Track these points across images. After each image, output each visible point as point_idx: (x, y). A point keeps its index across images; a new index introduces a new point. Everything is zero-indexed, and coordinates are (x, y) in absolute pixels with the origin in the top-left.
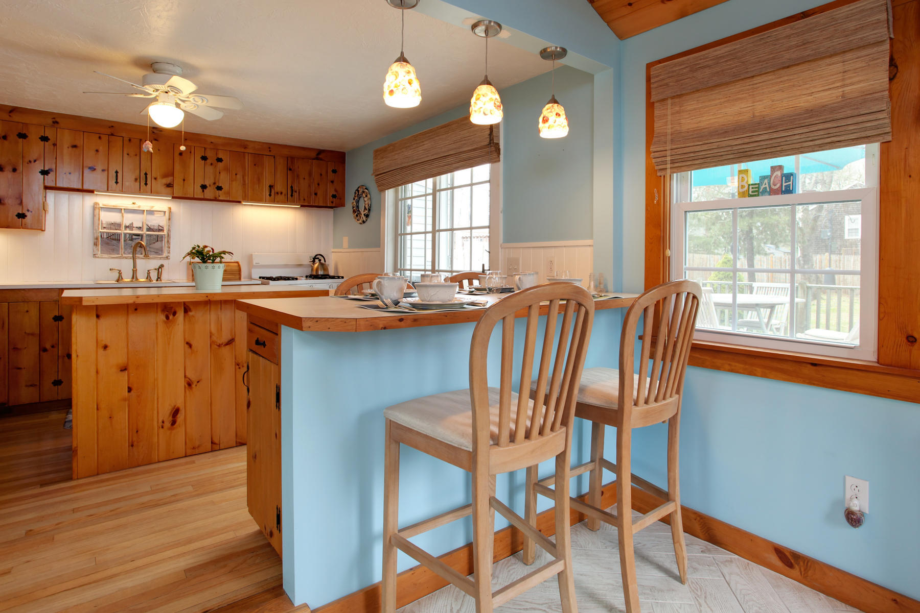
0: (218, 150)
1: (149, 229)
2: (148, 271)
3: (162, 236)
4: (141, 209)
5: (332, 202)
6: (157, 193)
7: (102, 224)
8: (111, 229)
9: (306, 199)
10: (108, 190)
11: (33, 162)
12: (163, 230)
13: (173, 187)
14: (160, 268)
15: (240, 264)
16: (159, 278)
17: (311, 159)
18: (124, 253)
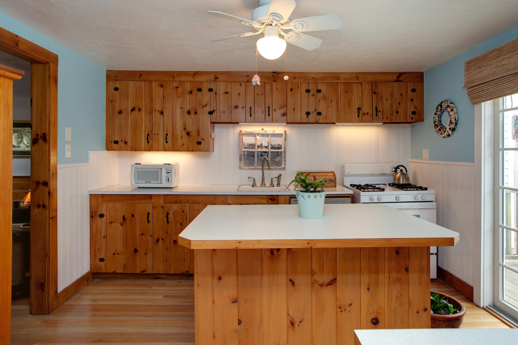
0: (317, 83)
1: (273, 148)
2: (272, 179)
3: (281, 152)
4: (267, 133)
5: (412, 118)
6: (277, 121)
7: (244, 145)
8: (249, 148)
9: (388, 117)
10: (246, 122)
11: (205, 106)
12: (282, 148)
13: (287, 115)
14: (279, 176)
15: (335, 173)
16: (278, 184)
17: (392, 82)
18: (258, 166)
